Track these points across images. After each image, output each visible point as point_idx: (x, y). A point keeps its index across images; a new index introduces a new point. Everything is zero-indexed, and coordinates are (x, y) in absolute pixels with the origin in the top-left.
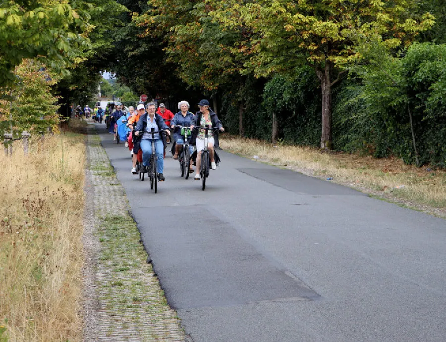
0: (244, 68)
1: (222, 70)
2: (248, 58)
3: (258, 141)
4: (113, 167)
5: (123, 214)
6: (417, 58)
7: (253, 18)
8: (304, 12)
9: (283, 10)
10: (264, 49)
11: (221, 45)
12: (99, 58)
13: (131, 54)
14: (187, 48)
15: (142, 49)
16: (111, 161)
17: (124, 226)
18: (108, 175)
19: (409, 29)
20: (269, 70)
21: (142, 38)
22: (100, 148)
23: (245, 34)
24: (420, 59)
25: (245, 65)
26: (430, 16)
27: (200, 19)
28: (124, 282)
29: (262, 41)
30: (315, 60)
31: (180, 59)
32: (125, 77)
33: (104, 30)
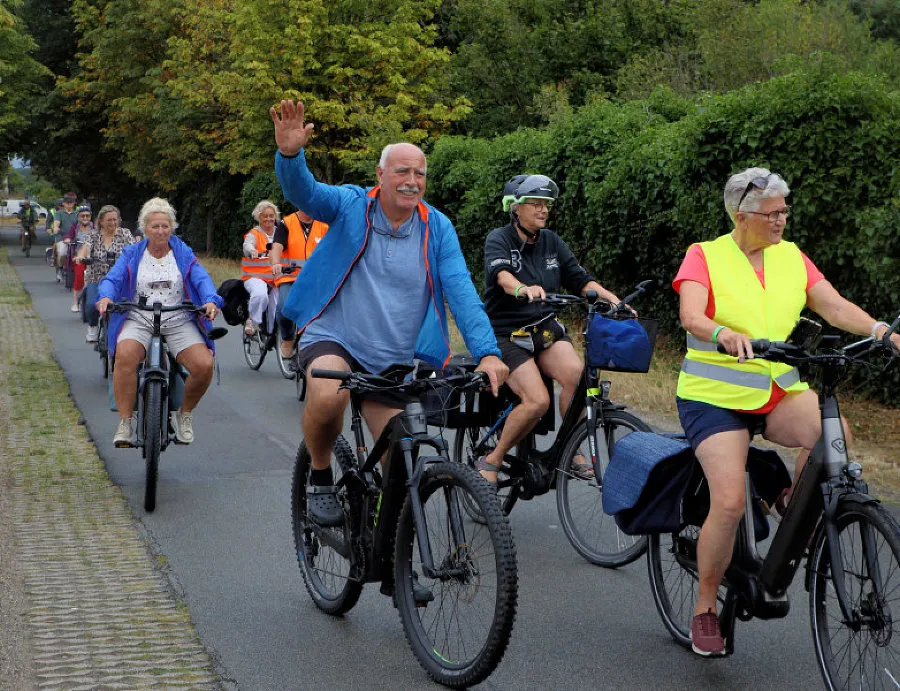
0: (216, 161)
1: (184, 163)
2: (220, 148)
3: (233, 262)
4: (27, 293)
5: (44, 358)
6: (447, 156)
7: (230, 92)
8: (300, 87)
9: (272, 83)
10: (244, 135)
11: (183, 128)
12: (8, 140)
13: (55, 134)
14: (135, 131)
15: (71, 129)
16: (24, 284)
17: (44, 375)
18: (20, 303)
19: (438, 116)
20: (250, 165)
21: (70, 113)
22: (8, 265)
23: (219, 113)
24: (452, 157)
25: (216, 157)
26: (465, 100)
27: (154, 92)
28: (47, 450)
29: (241, 124)
30: (314, 153)
31: (123, 144)
32: (45, 167)
33: (17, 98)
